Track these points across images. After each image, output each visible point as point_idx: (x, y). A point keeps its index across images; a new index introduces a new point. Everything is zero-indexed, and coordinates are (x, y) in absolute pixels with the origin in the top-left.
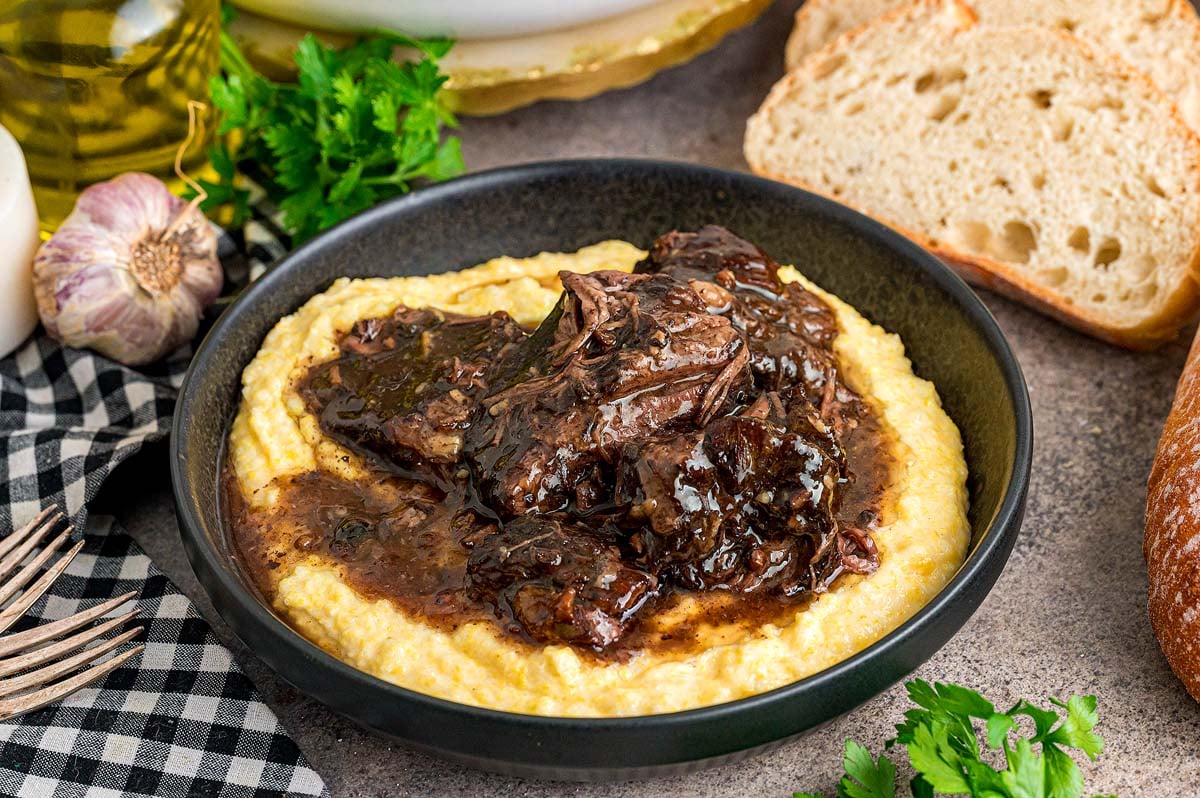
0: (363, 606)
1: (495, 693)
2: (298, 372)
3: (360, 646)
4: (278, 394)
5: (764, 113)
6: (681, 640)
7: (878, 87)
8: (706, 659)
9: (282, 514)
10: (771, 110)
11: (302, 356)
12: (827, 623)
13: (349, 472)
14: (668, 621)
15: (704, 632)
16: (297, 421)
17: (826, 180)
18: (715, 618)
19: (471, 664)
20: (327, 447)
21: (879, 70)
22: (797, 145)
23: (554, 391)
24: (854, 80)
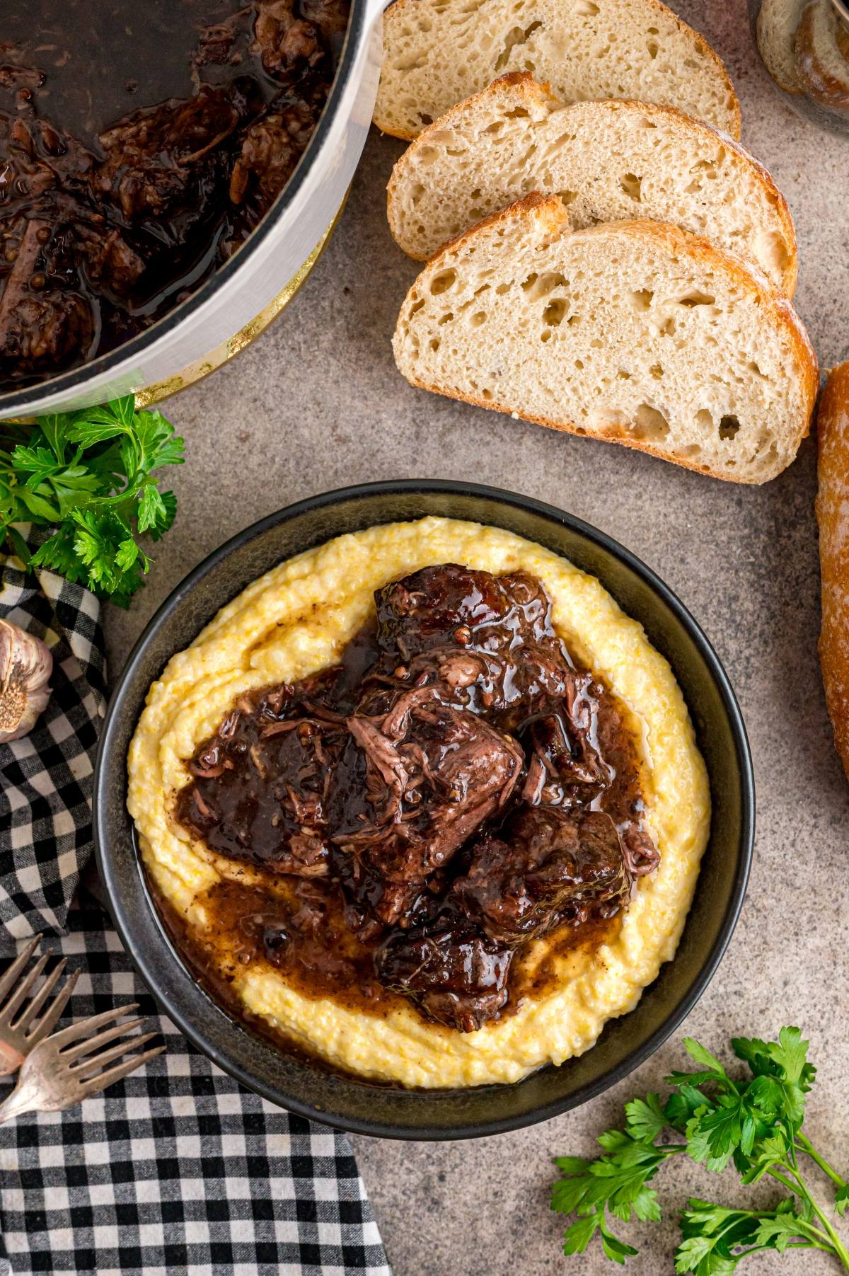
0: (313, 1007)
1: (435, 1063)
2: (171, 806)
3: (325, 1044)
4: (164, 826)
5: (401, 329)
6: (544, 982)
7: (491, 296)
8: (570, 990)
9: (216, 932)
10: (405, 323)
11: (168, 789)
12: (641, 923)
13: (248, 879)
14: (531, 966)
15: (559, 966)
16: (190, 846)
17: (474, 385)
18: (562, 950)
19: (410, 1042)
20: (223, 864)
21: (486, 280)
22: (439, 357)
23: (389, 842)
24: (469, 293)
